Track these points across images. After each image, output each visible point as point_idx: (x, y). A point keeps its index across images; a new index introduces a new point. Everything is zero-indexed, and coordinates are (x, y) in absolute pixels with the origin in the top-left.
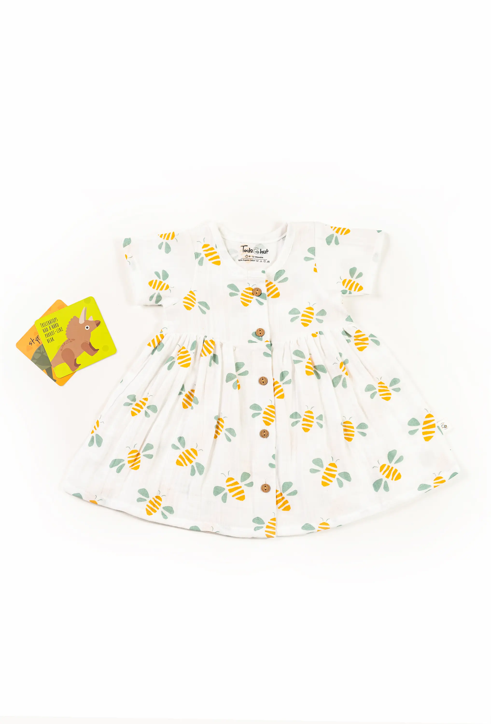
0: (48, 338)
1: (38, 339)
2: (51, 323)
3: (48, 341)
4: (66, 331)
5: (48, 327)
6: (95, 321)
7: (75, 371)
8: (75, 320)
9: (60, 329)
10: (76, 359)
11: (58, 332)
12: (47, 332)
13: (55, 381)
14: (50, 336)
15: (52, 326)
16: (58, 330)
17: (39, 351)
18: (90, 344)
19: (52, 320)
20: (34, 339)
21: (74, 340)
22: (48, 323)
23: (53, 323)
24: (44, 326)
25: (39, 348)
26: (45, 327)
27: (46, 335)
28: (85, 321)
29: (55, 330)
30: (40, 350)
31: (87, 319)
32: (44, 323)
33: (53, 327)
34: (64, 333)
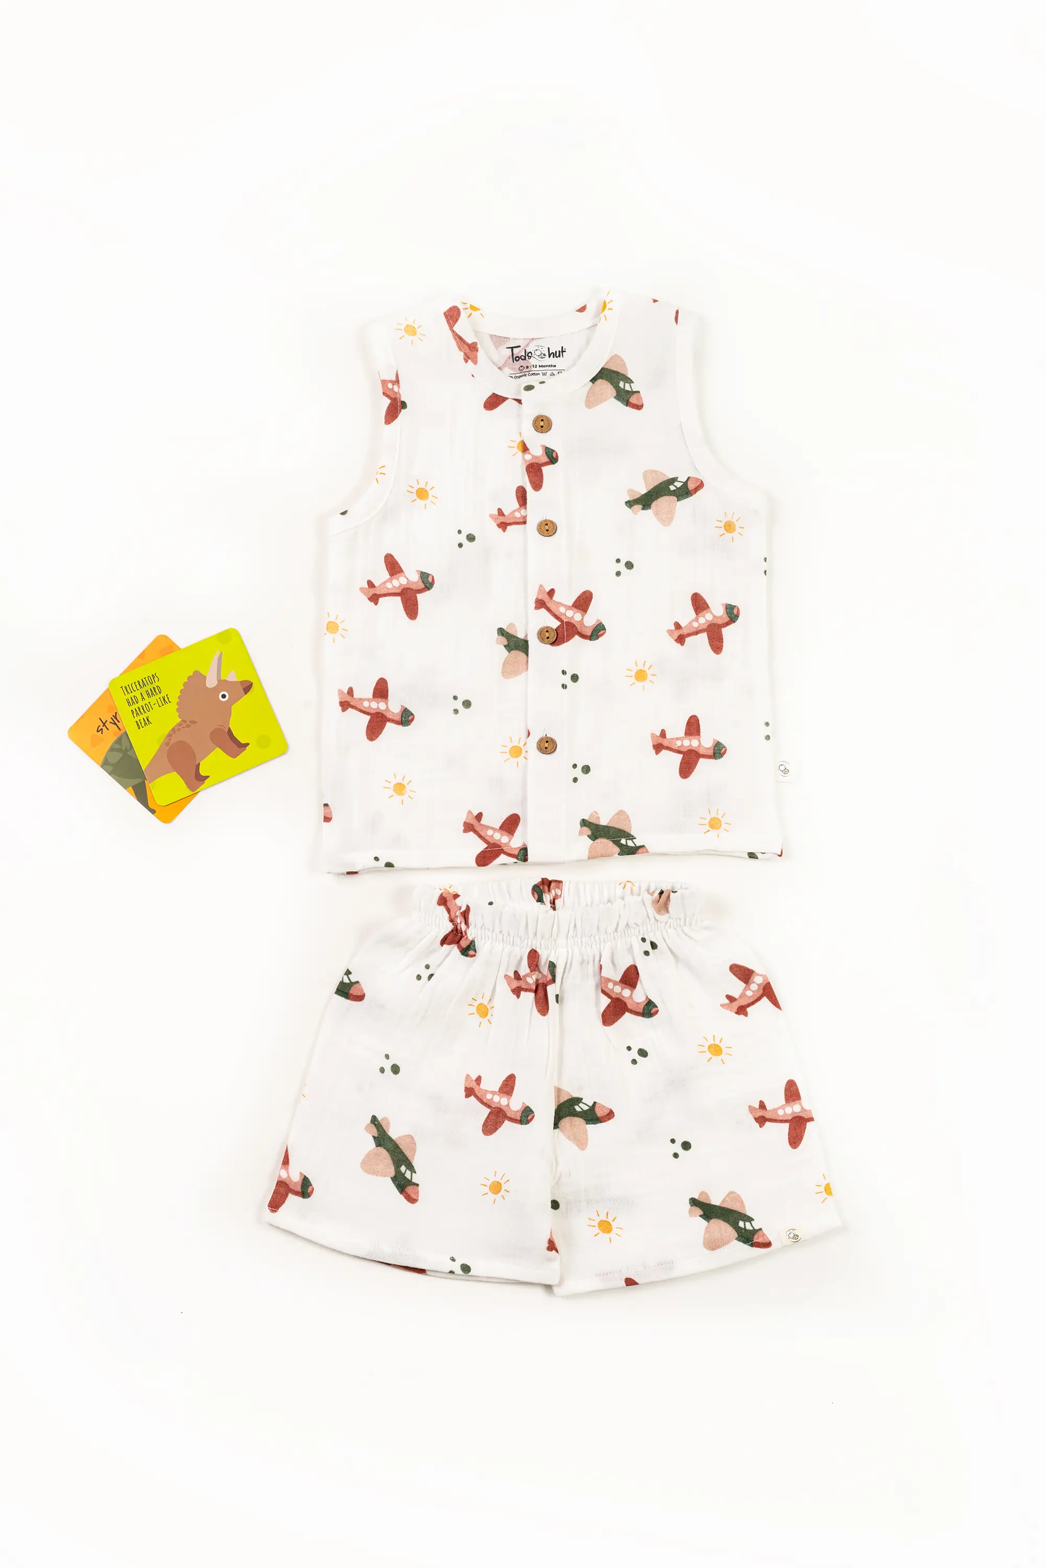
0: (137, 719)
1: (115, 720)
2: (144, 685)
3: (138, 725)
4: (178, 704)
5: (137, 694)
6: (241, 682)
7: (196, 791)
8: (197, 678)
9: (164, 700)
10: (198, 766)
11: (161, 705)
12: (136, 706)
13: (153, 811)
14: (141, 714)
15: (147, 691)
16: (159, 700)
17: (117, 746)
18: (230, 732)
19: (147, 679)
20: (107, 721)
21: (193, 722)
22: (138, 686)
23: (150, 686)
24: (128, 693)
25: (119, 741)
26: (132, 695)
27: (134, 711)
28: (219, 681)
29: (153, 700)
30: (121, 745)
31: (223, 678)
32: (130, 686)
33: (148, 694)
34: (172, 707)
